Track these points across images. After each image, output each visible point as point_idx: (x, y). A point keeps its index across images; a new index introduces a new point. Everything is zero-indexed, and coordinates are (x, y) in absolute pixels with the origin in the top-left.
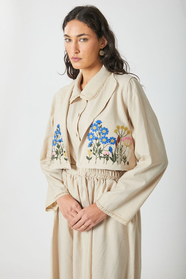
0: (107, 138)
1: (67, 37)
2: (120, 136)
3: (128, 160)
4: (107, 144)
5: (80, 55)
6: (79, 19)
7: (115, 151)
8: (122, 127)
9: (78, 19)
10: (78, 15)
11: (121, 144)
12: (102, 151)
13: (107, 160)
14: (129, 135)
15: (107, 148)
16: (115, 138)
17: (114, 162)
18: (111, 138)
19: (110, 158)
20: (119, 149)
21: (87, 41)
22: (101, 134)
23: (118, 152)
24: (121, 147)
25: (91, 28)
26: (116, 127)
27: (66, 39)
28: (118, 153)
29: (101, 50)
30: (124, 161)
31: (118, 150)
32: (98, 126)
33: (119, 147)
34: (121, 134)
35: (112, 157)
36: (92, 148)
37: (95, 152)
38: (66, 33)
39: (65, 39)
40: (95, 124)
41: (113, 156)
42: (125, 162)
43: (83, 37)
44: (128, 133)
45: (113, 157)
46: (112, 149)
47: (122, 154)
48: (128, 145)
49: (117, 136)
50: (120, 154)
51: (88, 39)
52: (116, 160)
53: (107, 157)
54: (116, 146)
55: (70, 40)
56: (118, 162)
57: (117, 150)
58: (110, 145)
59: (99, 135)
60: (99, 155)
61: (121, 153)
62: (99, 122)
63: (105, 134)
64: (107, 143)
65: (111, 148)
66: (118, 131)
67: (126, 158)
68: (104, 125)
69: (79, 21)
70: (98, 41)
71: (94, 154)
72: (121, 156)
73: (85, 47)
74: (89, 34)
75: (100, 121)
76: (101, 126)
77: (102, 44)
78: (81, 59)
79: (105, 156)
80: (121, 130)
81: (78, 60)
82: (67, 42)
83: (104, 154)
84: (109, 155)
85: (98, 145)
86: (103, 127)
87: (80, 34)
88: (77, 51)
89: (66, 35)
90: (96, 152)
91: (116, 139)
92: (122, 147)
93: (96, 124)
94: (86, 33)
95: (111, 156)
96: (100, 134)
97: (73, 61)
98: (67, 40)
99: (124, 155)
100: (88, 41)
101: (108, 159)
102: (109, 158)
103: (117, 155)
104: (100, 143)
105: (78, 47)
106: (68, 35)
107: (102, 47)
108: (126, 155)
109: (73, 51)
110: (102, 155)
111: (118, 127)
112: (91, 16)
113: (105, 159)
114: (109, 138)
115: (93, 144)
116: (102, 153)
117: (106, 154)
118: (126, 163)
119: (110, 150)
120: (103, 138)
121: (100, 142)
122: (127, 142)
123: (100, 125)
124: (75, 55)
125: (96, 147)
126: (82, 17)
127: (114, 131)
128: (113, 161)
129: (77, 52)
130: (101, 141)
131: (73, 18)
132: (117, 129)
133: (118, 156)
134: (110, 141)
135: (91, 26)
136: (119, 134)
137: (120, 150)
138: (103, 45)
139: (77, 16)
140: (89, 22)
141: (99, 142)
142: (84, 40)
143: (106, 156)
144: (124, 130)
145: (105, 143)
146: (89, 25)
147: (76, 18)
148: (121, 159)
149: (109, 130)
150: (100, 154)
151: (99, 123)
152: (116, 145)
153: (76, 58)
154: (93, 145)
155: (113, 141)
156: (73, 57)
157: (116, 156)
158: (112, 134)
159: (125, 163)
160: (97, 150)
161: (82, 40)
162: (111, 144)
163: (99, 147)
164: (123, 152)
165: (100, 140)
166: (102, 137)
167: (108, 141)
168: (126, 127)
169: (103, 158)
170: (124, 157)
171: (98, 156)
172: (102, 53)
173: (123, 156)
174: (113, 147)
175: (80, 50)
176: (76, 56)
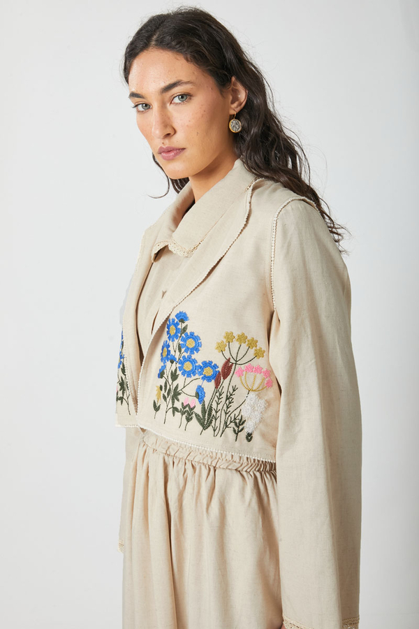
0: (194, 362)
1: (137, 100)
2: (232, 361)
3: (248, 427)
4: (193, 377)
5: (178, 140)
6: (162, 44)
7: (212, 399)
8: (242, 338)
9: (156, 45)
10: (157, 35)
11: (233, 384)
12: (180, 394)
13: (189, 420)
14: (259, 362)
15: (191, 389)
16: (215, 365)
17: (205, 427)
18: (207, 364)
19: (197, 415)
20: (224, 396)
21: (190, 99)
22: (183, 350)
23: (218, 404)
24: (231, 390)
25: (197, 64)
26: (224, 334)
27: (136, 106)
28: (220, 407)
29: (232, 117)
30: (234, 431)
31: (219, 399)
32: (179, 327)
33: (225, 390)
34: (234, 356)
35: (200, 414)
36: (162, 382)
37: (166, 394)
38: (134, 90)
39: (133, 105)
40: (173, 320)
41: (204, 411)
42: (239, 432)
43: (178, 90)
44: (259, 354)
45: (204, 416)
46: (205, 393)
47: (231, 409)
48: (254, 388)
49: (224, 361)
50: (225, 408)
51: (191, 93)
52: (211, 422)
53: (188, 412)
54: (216, 387)
55: (147, 106)
56: (214, 430)
57: (216, 399)
58: (200, 382)
59: (177, 351)
60: (173, 403)
61: (228, 408)
62: (182, 318)
63: (192, 352)
64: (194, 375)
65: (203, 389)
66: (227, 348)
67: (242, 422)
68: (192, 326)
69: (162, 51)
70: (222, 94)
71: (165, 398)
72: (226, 414)
73: (186, 117)
74: (193, 78)
75: (185, 313)
76: (185, 329)
77: (233, 102)
78: (184, 149)
79: (184, 408)
80: (235, 345)
81: (176, 155)
82: (138, 111)
83: (182, 403)
84: (194, 407)
85: (174, 377)
86: (188, 331)
87: (168, 83)
88: (169, 131)
89: (133, 95)
90: (168, 394)
91: (220, 369)
92: (234, 390)
93: (176, 320)
94: (185, 79)
95: (198, 410)
96: (180, 350)
97: (164, 158)
98: (140, 107)
99: (237, 412)
100: (192, 98)
101: (191, 419)
102: (194, 415)
103: (216, 412)
104: (178, 372)
105: (169, 118)
106: (139, 92)
107: (234, 109)
108: (242, 413)
109: (158, 132)
110: (178, 405)
111: (229, 337)
112: (192, 32)
113: (184, 416)
114: (200, 363)
115: (165, 371)
116: (178, 400)
117: (188, 405)
118: (243, 435)
119: (197, 395)
120: (186, 360)
121: (178, 369)
122: (252, 380)
123: (184, 325)
124: (167, 141)
125: (170, 381)
126: (168, 38)
127: (215, 345)
128: (202, 424)
129: (169, 134)
130: (181, 368)
131: (146, 46)
132: (225, 340)
133: (219, 414)
134: (202, 370)
135: (194, 57)
136: (228, 356)
137: (227, 398)
138: (235, 105)
139: (155, 37)
140: (188, 47)
141: (176, 370)
142: (182, 97)
143: (187, 409)
144: (245, 347)
145: (189, 376)
146: (189, 56)
147: (153, 43)
148: (226, 423)
149: (203, 341)
150: (176, 400)
151: (182, 321)
152: (217, 384)
153: (169, 151)
154: (165, 376)
155: (208, 372)
156: (161, 148)
157: (214, 413)
158: (210, 353)
159: (237, 434)
160: (170, 390)
161: (177, 100)
162: (205, 378)
163: (175, 383)
164: (234, 406)
165: (178, 365)
166: (184, 357)
167: (197, 369)
168: (253, 339)
169: (180, 413)
170: (235, 419)
171: (170, 405)
172: (235, 126)
173: (232, 415)
174: (209, 387)
175: (176, 126)
176: (167, 143)
